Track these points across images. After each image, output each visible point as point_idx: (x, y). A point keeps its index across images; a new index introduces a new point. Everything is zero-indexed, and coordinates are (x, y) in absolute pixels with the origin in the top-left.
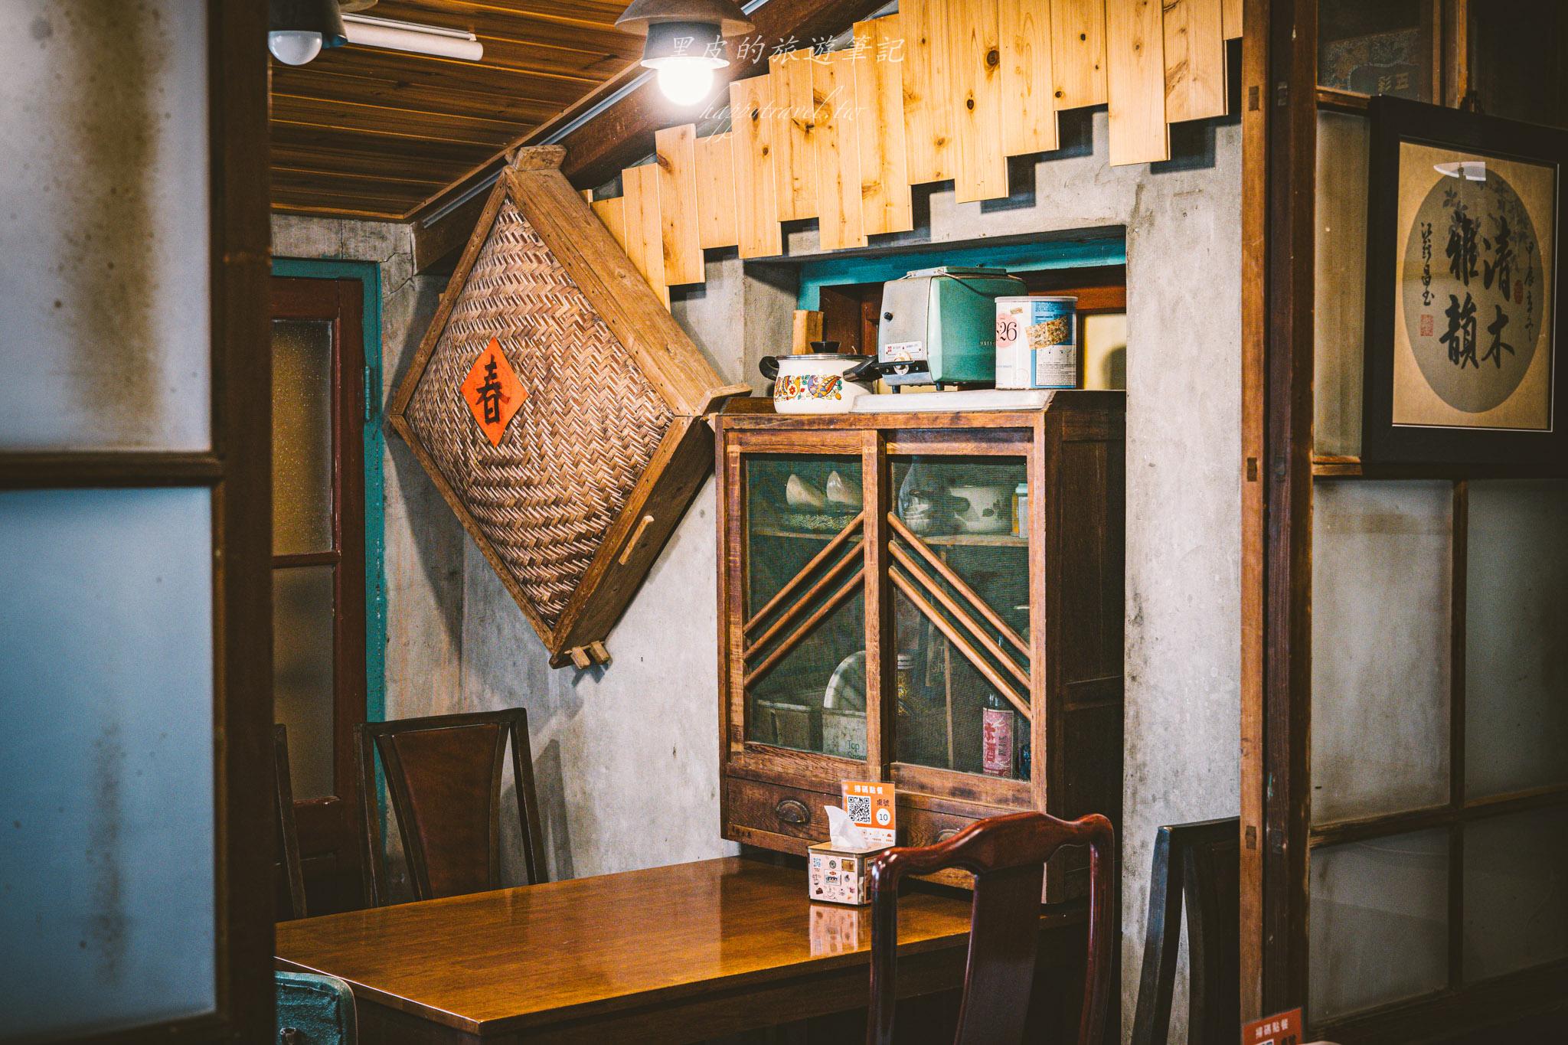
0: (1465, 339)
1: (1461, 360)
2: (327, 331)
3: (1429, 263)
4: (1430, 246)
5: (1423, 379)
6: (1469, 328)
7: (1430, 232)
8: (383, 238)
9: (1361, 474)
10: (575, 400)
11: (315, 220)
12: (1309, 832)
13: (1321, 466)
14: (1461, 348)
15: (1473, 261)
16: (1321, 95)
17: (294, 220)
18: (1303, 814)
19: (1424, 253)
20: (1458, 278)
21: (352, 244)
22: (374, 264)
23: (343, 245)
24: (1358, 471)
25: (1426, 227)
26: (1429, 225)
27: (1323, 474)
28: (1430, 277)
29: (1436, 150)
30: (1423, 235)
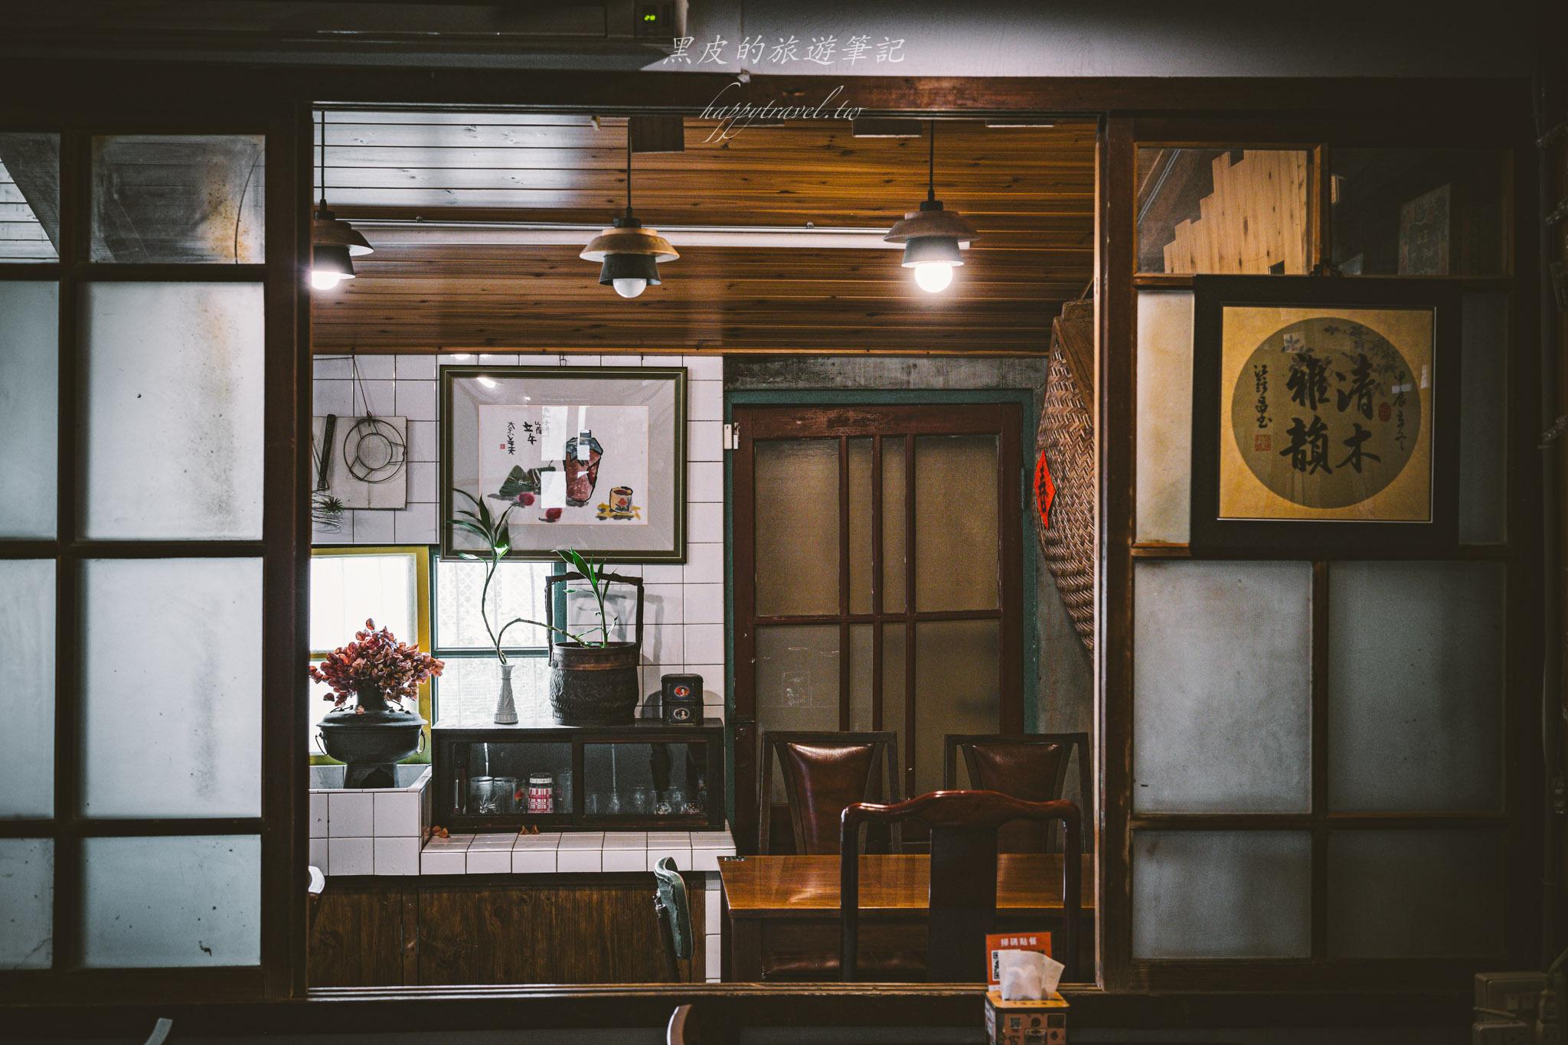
0: (1313, 452)
1: (1309, 468)
2: (995, 442)
3: (1264, 395)
4: (1265, 383)
5: (1258, 482)
6: (1320, 443)
7: (1265, 372)
8: (1037, 370)
9: (1190, 555)
10: (1076, 496)
11: (980, 360)
12: (1129, 817)
13: (1141, 550)
14: (1309, 458)
15: (1323, 391)
16: (1138, 280)
17: (962, 361)
18: (1121, 803)
19: (1258, 388)
20: (1302, 404)
21: (1010, 376)
22: (1030, 390)
23: (1004, 377)
24: (1188, 553)
25: (1260, 369)
26: (1264, 367)
27: (1144, 555)
28: (1266, 406)
29: (1269, 309)
30: (1257, 375)
